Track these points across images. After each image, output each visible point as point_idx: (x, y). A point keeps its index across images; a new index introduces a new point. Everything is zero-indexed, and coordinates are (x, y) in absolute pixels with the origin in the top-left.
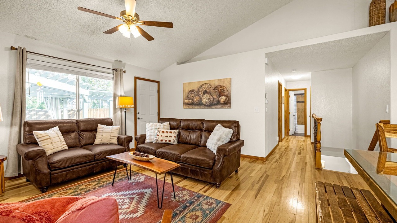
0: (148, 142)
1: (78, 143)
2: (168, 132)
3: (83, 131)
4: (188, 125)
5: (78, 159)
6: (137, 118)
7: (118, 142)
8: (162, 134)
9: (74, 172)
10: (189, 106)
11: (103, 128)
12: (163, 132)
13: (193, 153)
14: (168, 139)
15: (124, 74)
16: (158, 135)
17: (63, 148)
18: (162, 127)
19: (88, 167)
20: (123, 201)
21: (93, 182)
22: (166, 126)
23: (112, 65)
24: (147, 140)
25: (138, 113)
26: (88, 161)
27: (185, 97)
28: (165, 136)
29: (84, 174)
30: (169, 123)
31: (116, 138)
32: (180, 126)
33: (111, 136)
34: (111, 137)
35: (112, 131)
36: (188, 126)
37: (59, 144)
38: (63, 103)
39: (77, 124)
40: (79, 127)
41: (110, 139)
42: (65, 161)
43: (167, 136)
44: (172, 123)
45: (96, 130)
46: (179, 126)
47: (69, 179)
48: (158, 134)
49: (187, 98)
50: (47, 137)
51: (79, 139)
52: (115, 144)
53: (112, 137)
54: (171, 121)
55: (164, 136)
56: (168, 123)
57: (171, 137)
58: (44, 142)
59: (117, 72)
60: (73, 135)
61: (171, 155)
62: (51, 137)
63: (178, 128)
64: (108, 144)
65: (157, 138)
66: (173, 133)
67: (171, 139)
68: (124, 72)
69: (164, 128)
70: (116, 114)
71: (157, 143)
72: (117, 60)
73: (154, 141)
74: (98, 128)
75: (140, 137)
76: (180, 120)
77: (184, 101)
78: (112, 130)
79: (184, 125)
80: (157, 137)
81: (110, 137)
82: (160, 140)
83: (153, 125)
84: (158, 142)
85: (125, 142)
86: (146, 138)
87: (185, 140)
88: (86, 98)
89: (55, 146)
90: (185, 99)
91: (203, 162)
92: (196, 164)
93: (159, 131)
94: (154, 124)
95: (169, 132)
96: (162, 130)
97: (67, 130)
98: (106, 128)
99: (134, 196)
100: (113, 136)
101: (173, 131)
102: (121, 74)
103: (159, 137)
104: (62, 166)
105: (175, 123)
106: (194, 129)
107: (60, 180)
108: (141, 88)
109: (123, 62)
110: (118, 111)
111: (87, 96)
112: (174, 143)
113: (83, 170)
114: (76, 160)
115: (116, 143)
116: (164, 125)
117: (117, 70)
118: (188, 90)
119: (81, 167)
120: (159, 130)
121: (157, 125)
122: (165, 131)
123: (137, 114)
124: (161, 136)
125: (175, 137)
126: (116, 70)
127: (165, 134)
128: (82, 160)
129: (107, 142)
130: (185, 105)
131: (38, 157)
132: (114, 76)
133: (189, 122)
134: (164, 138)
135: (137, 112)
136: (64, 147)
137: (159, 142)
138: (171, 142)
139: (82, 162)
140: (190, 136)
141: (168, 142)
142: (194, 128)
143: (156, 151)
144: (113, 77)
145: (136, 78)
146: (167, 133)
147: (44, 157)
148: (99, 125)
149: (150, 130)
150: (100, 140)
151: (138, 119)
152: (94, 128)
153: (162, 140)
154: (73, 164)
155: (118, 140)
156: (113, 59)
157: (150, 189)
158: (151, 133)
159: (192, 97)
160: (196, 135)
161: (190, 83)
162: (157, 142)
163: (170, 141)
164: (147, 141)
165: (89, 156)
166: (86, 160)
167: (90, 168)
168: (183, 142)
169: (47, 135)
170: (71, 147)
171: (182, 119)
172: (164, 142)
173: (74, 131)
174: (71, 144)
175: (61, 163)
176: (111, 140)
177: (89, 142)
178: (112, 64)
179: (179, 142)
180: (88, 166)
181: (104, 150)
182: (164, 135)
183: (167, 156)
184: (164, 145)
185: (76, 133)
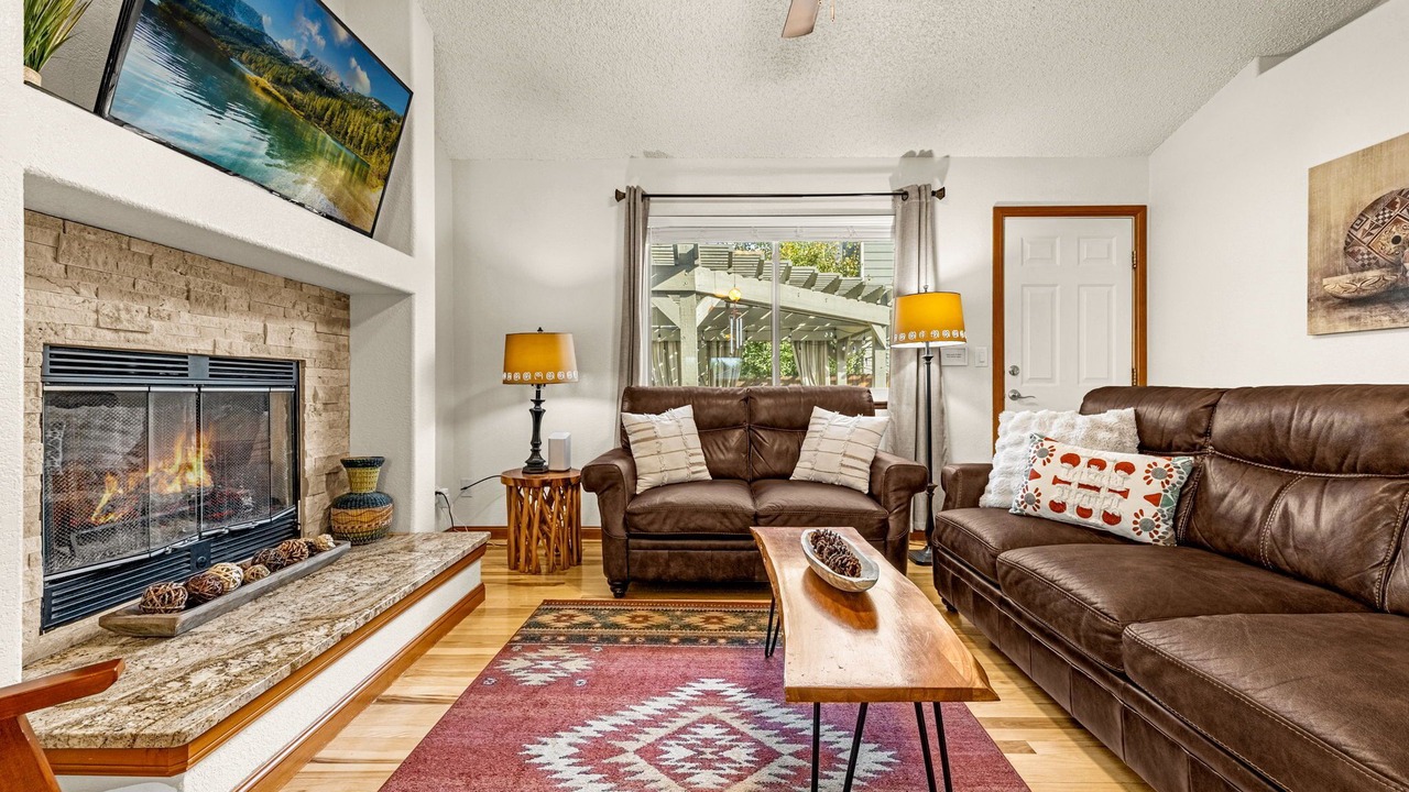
0: (992, 504)
1: (743, 467)
2: (1101, 465)
3: (764, 426)
4: (1271, 427)
5: (698, 516)
6: (1008, 392)
7: (870, 483)
8: (1064, 472)
9: (690, 558)
10: (1354, 312)
11: (824, 421)
12: (1071, 459)
13: (1229, 643)
14: (1099, 504)
15: (938, 203)
16: (1035, 475)
17: (693, 473)
18: (1079, 432)
19: (733, 555)
20: (725, 748)
21: (736, 614)
22: (1111, 430)
23: (891, 179)
24: (990, 492)
25: (1013, 373)
26: (732, 531)
27: (1318, 258)
28: (1081, 486)
29: (721, 575)
30: (1133, 416)
31: (866, 467)
32: (1208, 432)
33: (845, 455)
34: (845, 459)
35: (853, 437)
36: (1273, 437)
37: (681, 459)
38: (835, 357)
39: (746, 400)
40: (751, 413)
41: (842, 465)
42: (663, 515)
43: (1097, 489)
44: (1151, 412)
45: (804, 427)
46: (1200, 436)
47: (675, 577)
48: (1038, 467)
49: (1341, 262)
50: (650, 434)
51: (748, 453)
52: (860, 492)
53: (847, 461)
54: (1149, 402)
55: (1074, 487)
56: (1129, 412)
57: (1125, 494)
58: (642, 448)
59: (906, 203)
60: (735, 437)
61: (1062, 603)
62: (660, 434)
63: (1191, 449)
64: (832, 485)
65: (1031, 491)
66: (1140, 473)
67: (1126, 510)
68: (941, 194)
69: (1090, 440)
70: (902, 372)
71: (1028, 516)
72: (911, 155)
73: (1014, 504)
74: (812, 421)
75: (956, 474)
76: (1212, 399)
77: (1311, 285)
78: (852, 431)
79: (1233, 433)
80: (1033, 484)
81: (840, 457)
82: (1045, 502)
83: (1030, 418)
84: (1034, 513)
85: (891, 487)
86: (987, 481)
87: (1235, 529)
88: (881, 333)
89: (667, 462)
90: (1316, 274)
91: (1312, 761)
92: (1242, 742)
93: (1046, 455)
94: (1039, 413)
95: (1110, 466)
96: (1062, 449)
97: (715, 417)
98: (834, 422)
99: (786, 749)
100: (854, 458)
101: (1142, 461)
102: (920, 204)
103: (1043, 484)
104: (654, 529)
105: (1171, 416)
106: (1332, 464)
107: (651, 573)
108: (1028, 256)
109: (938, 155)
110: (911, 360)
111: (883, 326)
112: (1145, 537)
113: (718, 561)
114: (694, 518)
115: (865, 488)
116: (1097, 426)
117: (906, 193)
118: (1353, 208)
119: (710, 548)
120: (1047, 444)
121: (1056, 422)
122: (1085, 454)
123: (1008, 377)
124: (1056, 481)
125: (1154, 499)
126: (904, 194)
127: (1083, 474)
128: (709, 522)
129: (831, 479)
130: (1321, 312)
131: (605, 486)
132: (895, 220)
133: (1280, 410)
134: (1074, 498)
135: (1007, 368)
136: (697, 472)
137: (1039, 512)
138: (1125, 527)
139: (710, 530)
140: (1278, 511)
141: (1095, 520)
142: (1326, 454)
143: (995, 557)
144: (894, 227)
145: (1001, 213)
146: (1094, 468)
147: (618, 489)
148: (817, 411)
149: (1011, 445)
150: (810, 465)
151: (1014, 397)
152: (800, 420)
153: (1058, 507)
154: (683, 530)
155: (871, 475)
156: (894, 154)
157: (884, 756)
158: (1014, 459)
159: (1392, 247)
160: (1337, 509)
161: (1368, 152)
162: (1029, 510)
163: (1111, 518)
164: (990, 498)
165: (736, 514)
166: (723, 528)
167: (739, 560)
168: (1219, 542)
169: (651, 426)
170: (719, 475)
171: (1222, 392)
172: (1070, 515)
173: (736, 426)
174: (721, 466)
175: (651, 517)
176: (843, 470)
177: (778, 467)
178: (890, 175)
179: (1186, 540)
180: (733, 548)
181: (791, 504)
182: (1076, 480)
183: (1043, 606)
184: (1066, 533)
185: (742, 430)
